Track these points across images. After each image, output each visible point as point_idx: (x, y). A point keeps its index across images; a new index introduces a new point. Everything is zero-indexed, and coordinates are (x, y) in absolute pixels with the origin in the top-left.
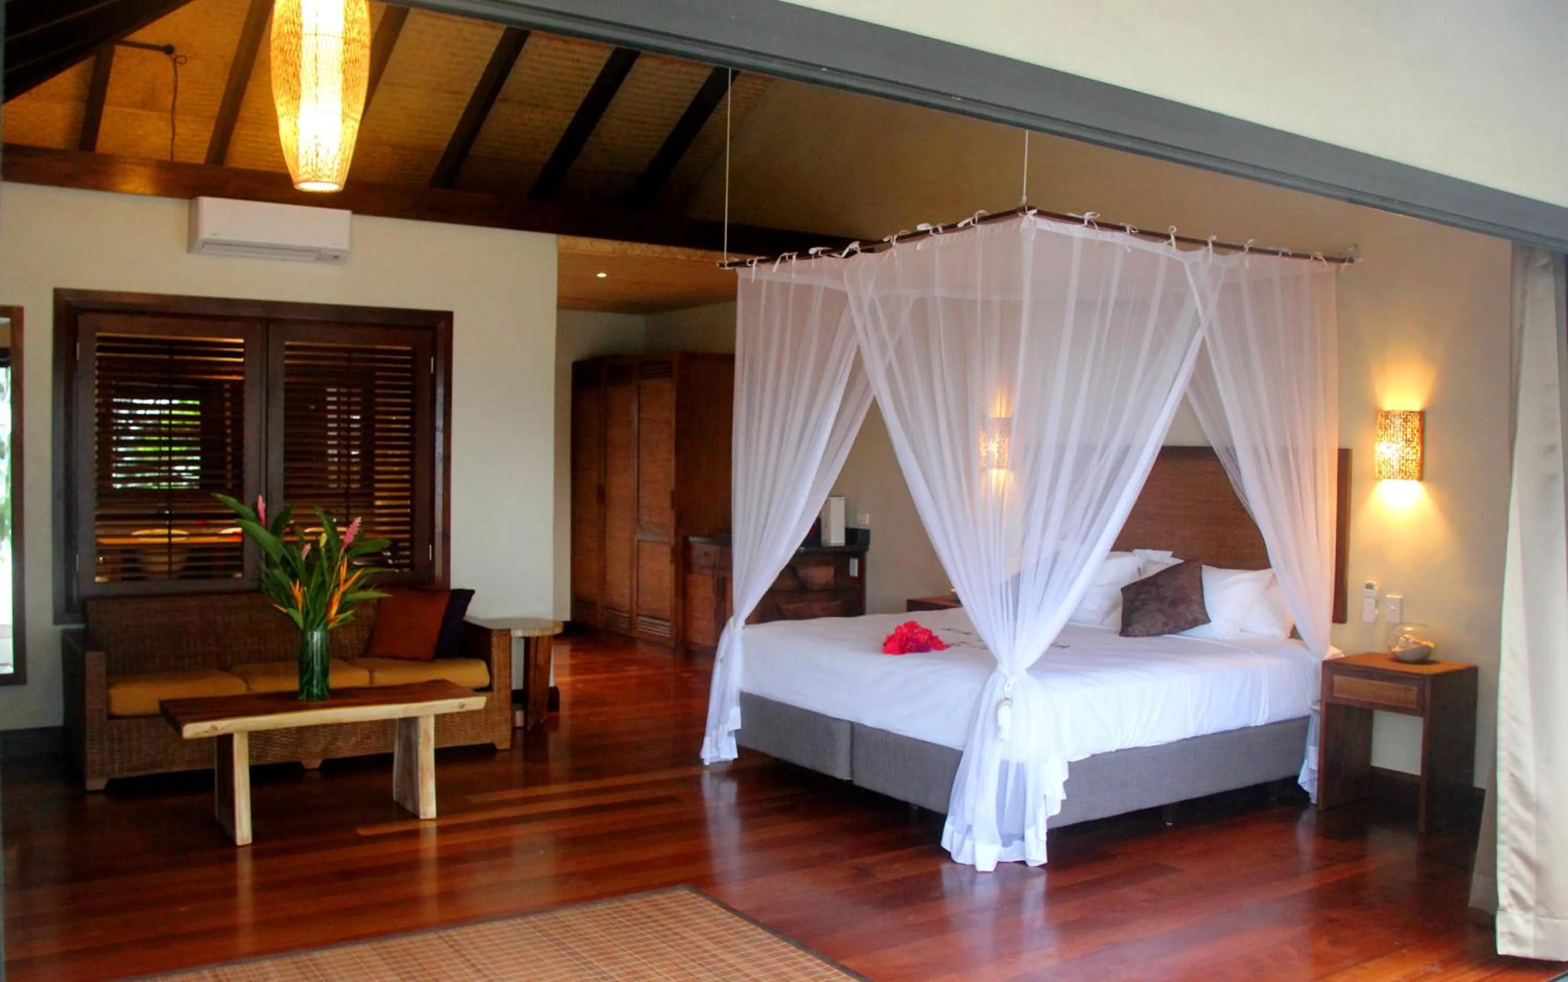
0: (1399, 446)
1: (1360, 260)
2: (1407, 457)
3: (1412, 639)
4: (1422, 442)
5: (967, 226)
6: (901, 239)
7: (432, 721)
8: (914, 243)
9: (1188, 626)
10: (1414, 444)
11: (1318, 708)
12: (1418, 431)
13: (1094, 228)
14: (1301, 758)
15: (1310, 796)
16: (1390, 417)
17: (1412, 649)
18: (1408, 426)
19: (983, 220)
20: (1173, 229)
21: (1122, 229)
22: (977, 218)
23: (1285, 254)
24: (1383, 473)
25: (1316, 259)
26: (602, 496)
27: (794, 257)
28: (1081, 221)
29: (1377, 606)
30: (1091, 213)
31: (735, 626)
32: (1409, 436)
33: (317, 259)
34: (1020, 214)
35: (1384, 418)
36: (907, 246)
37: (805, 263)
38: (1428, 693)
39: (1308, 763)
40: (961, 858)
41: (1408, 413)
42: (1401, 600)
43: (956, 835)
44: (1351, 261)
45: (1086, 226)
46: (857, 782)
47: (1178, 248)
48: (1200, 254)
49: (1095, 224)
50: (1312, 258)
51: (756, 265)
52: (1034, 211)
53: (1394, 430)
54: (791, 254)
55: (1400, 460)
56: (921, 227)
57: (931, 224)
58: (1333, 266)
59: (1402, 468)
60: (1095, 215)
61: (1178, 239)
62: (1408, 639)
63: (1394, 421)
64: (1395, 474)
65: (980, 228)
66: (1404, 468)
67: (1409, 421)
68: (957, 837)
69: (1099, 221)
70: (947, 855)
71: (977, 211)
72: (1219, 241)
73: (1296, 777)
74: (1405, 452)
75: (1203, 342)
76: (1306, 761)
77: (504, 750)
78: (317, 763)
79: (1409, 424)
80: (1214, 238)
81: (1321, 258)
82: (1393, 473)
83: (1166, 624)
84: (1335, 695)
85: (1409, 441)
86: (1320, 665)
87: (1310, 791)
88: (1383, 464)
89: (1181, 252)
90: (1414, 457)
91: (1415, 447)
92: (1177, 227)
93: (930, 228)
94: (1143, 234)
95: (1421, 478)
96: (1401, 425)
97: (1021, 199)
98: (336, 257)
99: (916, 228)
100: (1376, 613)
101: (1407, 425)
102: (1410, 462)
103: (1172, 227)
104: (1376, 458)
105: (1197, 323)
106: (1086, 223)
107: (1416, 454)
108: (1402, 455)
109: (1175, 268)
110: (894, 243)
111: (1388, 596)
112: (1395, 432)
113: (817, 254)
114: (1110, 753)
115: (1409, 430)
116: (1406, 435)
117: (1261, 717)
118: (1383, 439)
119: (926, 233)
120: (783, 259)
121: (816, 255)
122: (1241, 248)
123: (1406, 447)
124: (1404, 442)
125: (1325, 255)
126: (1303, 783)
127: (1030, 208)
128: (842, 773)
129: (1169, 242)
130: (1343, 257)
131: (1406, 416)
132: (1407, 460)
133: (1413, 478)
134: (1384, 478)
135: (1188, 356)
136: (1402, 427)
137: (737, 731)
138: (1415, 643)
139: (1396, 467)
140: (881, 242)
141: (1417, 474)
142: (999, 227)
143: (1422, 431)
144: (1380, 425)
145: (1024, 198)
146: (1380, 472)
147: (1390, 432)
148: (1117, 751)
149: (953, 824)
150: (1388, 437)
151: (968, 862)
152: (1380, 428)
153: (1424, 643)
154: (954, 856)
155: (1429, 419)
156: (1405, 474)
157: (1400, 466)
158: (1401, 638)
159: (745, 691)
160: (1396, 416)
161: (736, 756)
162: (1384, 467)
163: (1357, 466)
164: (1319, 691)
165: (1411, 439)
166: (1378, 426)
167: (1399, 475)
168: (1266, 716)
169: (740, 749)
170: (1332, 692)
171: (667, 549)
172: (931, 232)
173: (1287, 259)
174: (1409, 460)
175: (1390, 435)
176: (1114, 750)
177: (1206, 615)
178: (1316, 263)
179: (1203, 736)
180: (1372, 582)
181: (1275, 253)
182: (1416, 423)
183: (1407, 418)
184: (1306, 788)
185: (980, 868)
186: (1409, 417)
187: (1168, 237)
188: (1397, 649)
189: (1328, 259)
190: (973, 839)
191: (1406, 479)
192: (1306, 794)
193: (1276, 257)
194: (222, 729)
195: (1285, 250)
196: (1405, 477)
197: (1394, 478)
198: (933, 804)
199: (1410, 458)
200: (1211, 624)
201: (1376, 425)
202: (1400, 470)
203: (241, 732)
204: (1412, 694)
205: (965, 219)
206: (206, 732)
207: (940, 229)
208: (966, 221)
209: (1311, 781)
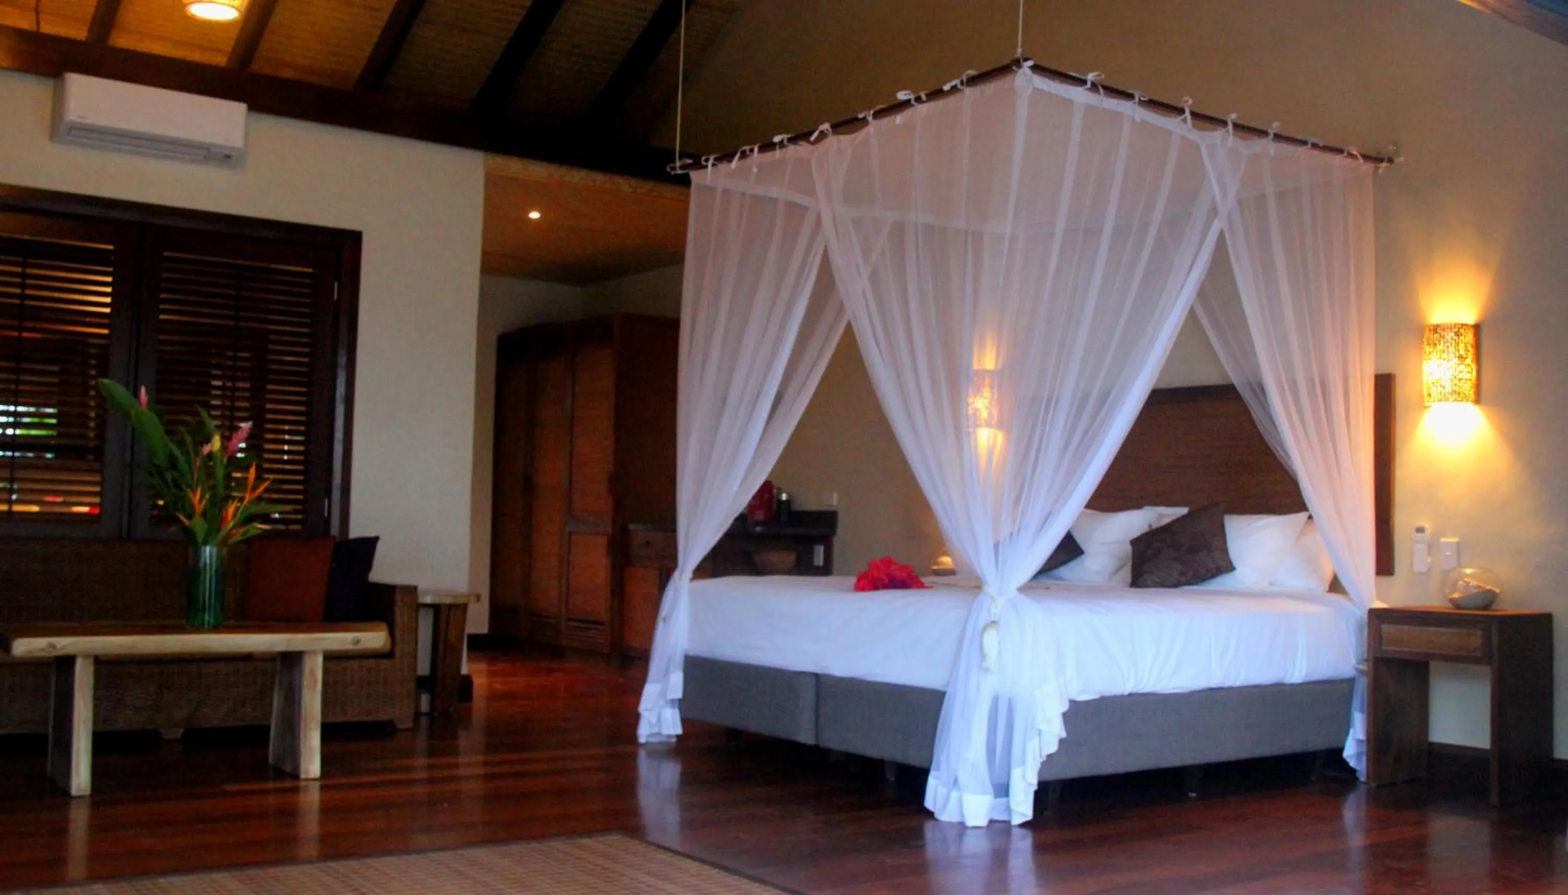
0: (1451, 364)
1: (1402, 159)
2: (1460, 376)
3: (1473, 583)
4: (1478, 359)
5: (954, 89)
6: (878, 115)
7: (320, 659)
8: (893, 117)
9: (1209, 575)
10: (1468, 361)
11: (1363, 667)
12: (1472, 347)
13: (1098, 92)
14: (1346, 725)
15: (1358, 774)
16: (1438, 331)
17: (1475, 594)
18: (1460, 341)
19: (972, 81)
20: (1187, 101)
21: (1130, 97)
22: (965, 81)
23: (1315, 146)
24: (1432, 396)
25: (1351, 155)
26: (529, 485)
27: (756, 149)
28: (1083, 82)
29: (1429, 554)
30: (1096, 73)
31: (680, 579)
32: (1462, 352)
33: (206, 158)
34: (1014, 68)
35: (1432, 332)
36: (885, 121)
37: (769, 156)
38: (1495, 638)
39: (1354, 732)
40: (946, 815)
41: (1460, 326)
42: (1458, 544)
43: (940, 789)
44: (1390, 160)
45: (1089, 89)
46: (824, 744)
47: (1194, 126)
48: (1216, 136)
49: (1100, 88)
50: (1345, 154)
51: (713, 165)
52: (1030, 63)
53: (1444, 346)
54: (752, 147)
55: (1452, 380)
56: (902, 96)
57: (914, 91)
58: (1369, 167)
59: (1454, 389)
60: (1099, 75)
61: (1194, 115)
62: (1468, 583)
63: (1444, 335)
64: (1447, 395)
65: (968, 91)
66: (1457, 389)
67: (1462, 335)
68: (942, 791)
69: (1106, 84)
70: (930, 815)
71: (966, 71)
72: (1240, 122)
73: (1340, 750)
74: (1458, 369)
75: (1221, 235)
76: (1351, 731)
77: (405, 730)
78: (179, 733)
79: (1462, 338)
80: (1234, 116)
81: (1355, 153)
82: (1445, 394)
83: (1182, 573)
84: (1384, 648)
85: (1462, 357)
86: (1365, 616)
87: (1358, 768)
88: (1432, 385)
89: (1198, 132)
90: (1469, 376)
91: (1469, 365)
92: (1192, 98)
93: (912, 97)
94: (1152, 104)
95: (1477, 401)
96: (1452, 339)
97: (1015, 52)
98: (228, 157)
99: (896, 98)
100: (1429, 560)
101: (1459, 339)
102: (1464, 381)
103: (1186, 98)
104: (1425, 380)
105: (1213, 212)
106: (1089, 85)
107: (1471, 373)
108: (1454, 374)
109: (1190, 151)
110: (870, 119)
111: (1443, 540)
112: (1446, 348)
113: (782, 142)
114: (1122, 696)
115: (1462, 346)
116: (1459, 350)
117: (1297, 673)
118: (1431, 356)
119: (906, 104)
120: (744, 155)
121: (781, 145)
122: (1263, 133)
123: (1459, 365)
124: (1457, 359)
125: (1361, 152)
126: (1348, 756)
127: (1026, 60)
128: (805, 737)
129: (1182, 117)
130: (1381, 156)
131: (1458, 328)
132: (1460, 380)
133: (1467, 400)
134: (1434, 401)
135: (1204, 247)
136: (1453, 342)
137: (680, 700)
138: (1477, 587)
139: (1449, 388)
140: (857, 119)
141: (1473, 397)
142: (990, 88)
143: (1477, 346)
144: (1428, 341)
145: (1019, 50)
146: (1429, 395)
147: (1440, 347)
148: (1130, 695)
149: (937, 778)
150: (1437, 354)
151: (955, 819)
152: (1429, 344)
153: (1489, 587)
154: (937, 815)
155: (1485, 331)
156: (1458, 395)
157: (1452, 386)
158: (1461, 583)
159: (691, 653)
160: (1446, 330)
161: (679, 731)
162: (1433, 389)
163: (1402, 393)
164: (1365, 649)
165: (1464, 356)
166: (1425, 343)
167: (1452, 397)
168: (1304, 673)
169: (685, 722)
170: (1381, 644)
171: (602, 541)
172: (913, 102)
173: (1316, 152)
174: (1462, 379)
175: (1440, 351)
176: (1126, 693)
177: (1230, 562)
178: (1349, 160)
179: (1230, 689)
180: (1420, 524)
181: (1303, 143)
182: (1469, 337)
183: (1459, 331)
184: (1352, 764)
185: (970, 822)
186: (1461, 330)
187: (1181, 111)
188: (1456, 595)
189: (1366, 157)
190: (959, 789)
191: (1459, 401)
192: (1353, 771)
193: (1305, 148)
194: (63, 648)
195: (1314, 140)
196: (1458, 399)
197: (1445, 400)
198: (914, 759)
199: (1464, 378)
200: (1236, 573)
201: (1423, 342)
202: (1453, 390)
203: (86, 656)
204: (1475, 639)
205: (950, 81)
206: (42, 650)
207: (924, 98)
208: (953, 83)
209: (1359, 755)
